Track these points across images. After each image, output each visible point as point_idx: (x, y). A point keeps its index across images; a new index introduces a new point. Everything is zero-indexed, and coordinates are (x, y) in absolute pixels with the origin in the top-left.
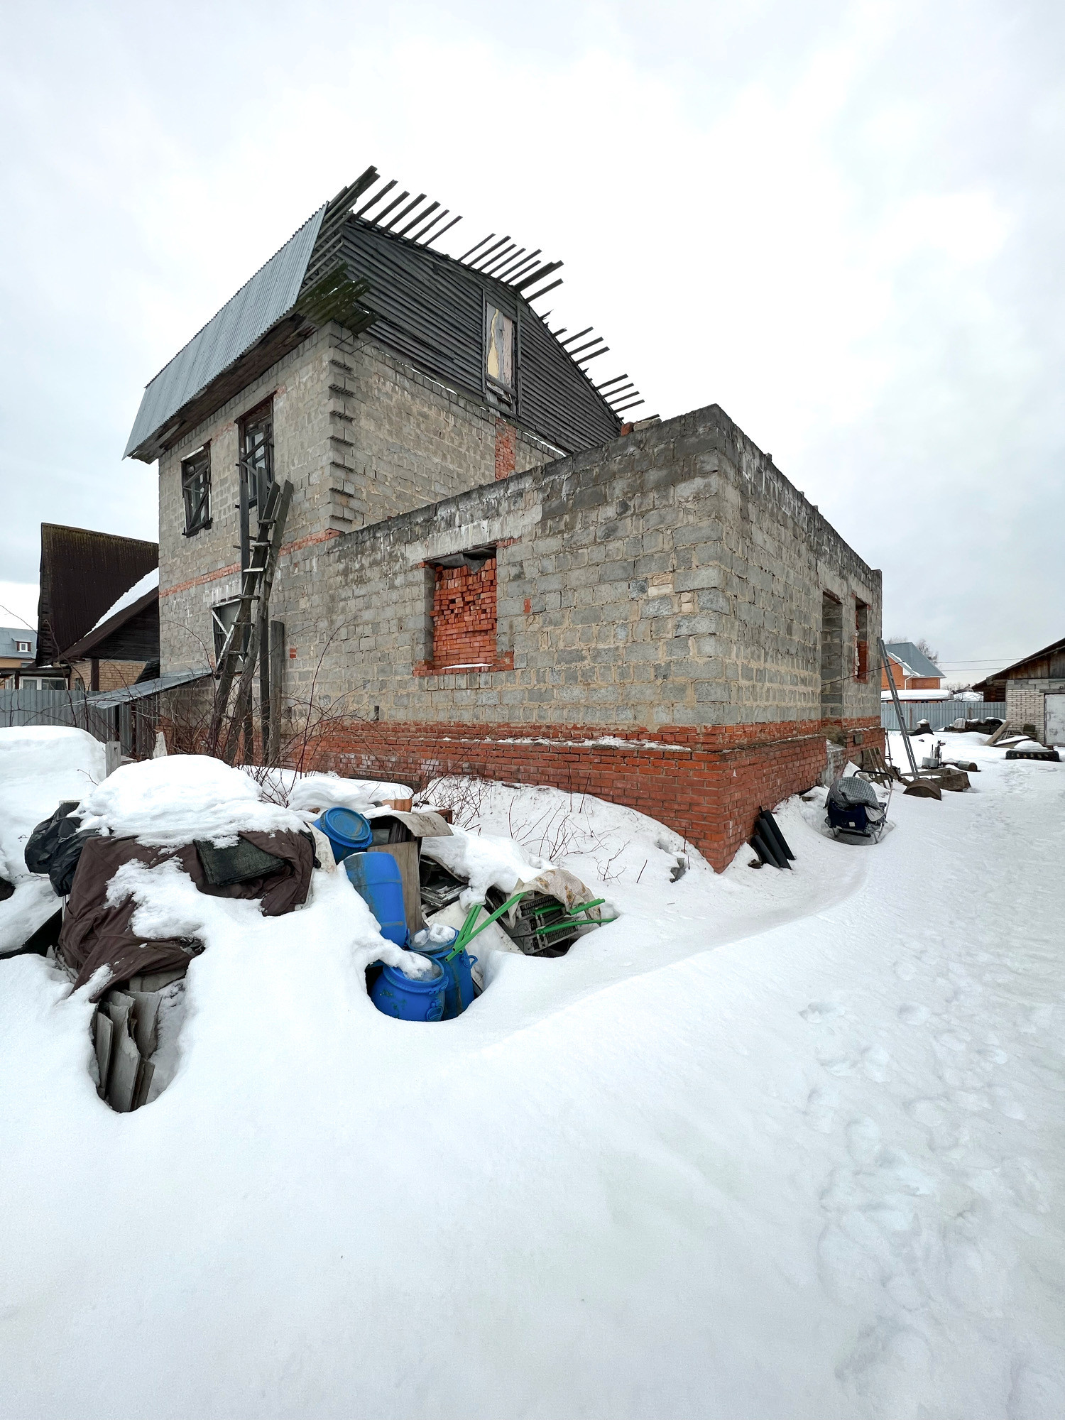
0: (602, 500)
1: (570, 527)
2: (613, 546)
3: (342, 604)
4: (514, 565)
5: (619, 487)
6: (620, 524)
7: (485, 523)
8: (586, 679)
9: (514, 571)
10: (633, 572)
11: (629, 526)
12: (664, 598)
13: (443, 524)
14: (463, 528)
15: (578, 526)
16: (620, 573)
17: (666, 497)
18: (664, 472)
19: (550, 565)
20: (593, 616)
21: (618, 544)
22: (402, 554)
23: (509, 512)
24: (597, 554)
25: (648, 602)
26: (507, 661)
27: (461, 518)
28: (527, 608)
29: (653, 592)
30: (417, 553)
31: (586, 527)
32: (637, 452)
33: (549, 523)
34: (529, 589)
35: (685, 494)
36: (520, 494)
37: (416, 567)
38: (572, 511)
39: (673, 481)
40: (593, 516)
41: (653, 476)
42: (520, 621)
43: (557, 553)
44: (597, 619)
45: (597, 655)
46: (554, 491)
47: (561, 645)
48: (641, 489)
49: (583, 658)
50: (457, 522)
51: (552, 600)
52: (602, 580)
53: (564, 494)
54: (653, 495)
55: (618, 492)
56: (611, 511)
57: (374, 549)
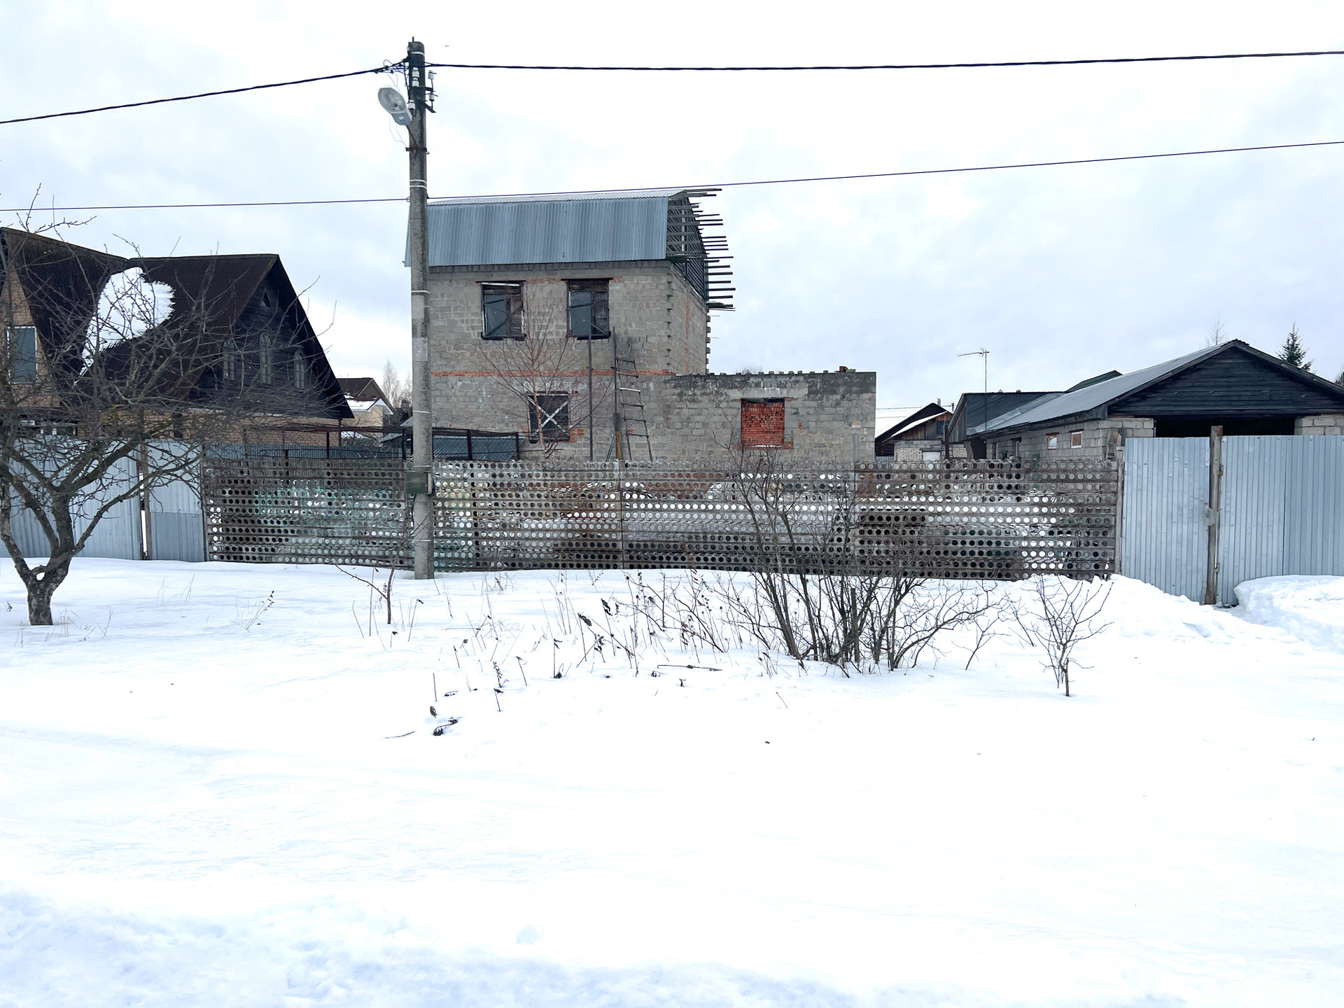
0: (835, 393)
1: (821, 399)
2: (838, 409)
3: (676, 410)
4: (794, 408)
5: (842, 389)
6: (842, 402)
7: (778, 389)
8: (827, 453)
9: (793, 411)
10: (846, 418)
11: (845, 403)
12: (857, 429)
13: (753, 385)
14: (765, 389)
15: (824, 400)
16: (841, 419)
17: (859, 397)
18: (858, 389)
19: (811, 411)
20: (831, 432)
21: (841, 408)
22: (726, 394)
23: (792, 387)
24: (833, 410)
25: (852, 429)
26: (790, 445)
27: (764, 384)
28: (800, 426)
29: (853, 426)
30: (736, 394)
31: (828, 400)
32: (849, 380)
33: (811, 396)
34: (803, 420)
35: (866, 397)
36: (798, 382)
37: (735, 400)
38: (822, 394)
39: (862, 392)
40: (831, 397)
41: (855, 389)
42: (796, 431)
43: (815, 408)
44: (832, 433)
45: (832, 446)
46: (814, 384)
47: (816, 441)
48: (850, 392)
49: (826, 446)
50: (762, 385)
51: (812, 424)
52: (834, 420)
53: (818, 386)
54: (854, 395)
55: (841, 391)
56: (838, 397)
57: (704, 387)
